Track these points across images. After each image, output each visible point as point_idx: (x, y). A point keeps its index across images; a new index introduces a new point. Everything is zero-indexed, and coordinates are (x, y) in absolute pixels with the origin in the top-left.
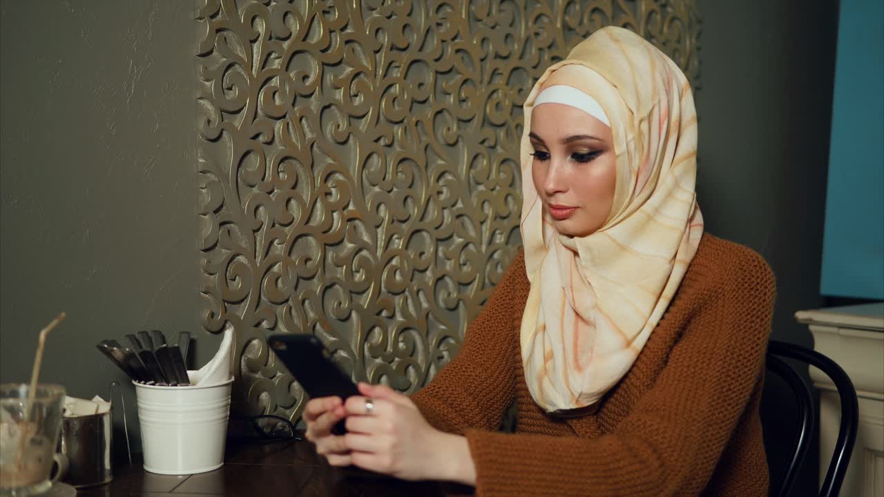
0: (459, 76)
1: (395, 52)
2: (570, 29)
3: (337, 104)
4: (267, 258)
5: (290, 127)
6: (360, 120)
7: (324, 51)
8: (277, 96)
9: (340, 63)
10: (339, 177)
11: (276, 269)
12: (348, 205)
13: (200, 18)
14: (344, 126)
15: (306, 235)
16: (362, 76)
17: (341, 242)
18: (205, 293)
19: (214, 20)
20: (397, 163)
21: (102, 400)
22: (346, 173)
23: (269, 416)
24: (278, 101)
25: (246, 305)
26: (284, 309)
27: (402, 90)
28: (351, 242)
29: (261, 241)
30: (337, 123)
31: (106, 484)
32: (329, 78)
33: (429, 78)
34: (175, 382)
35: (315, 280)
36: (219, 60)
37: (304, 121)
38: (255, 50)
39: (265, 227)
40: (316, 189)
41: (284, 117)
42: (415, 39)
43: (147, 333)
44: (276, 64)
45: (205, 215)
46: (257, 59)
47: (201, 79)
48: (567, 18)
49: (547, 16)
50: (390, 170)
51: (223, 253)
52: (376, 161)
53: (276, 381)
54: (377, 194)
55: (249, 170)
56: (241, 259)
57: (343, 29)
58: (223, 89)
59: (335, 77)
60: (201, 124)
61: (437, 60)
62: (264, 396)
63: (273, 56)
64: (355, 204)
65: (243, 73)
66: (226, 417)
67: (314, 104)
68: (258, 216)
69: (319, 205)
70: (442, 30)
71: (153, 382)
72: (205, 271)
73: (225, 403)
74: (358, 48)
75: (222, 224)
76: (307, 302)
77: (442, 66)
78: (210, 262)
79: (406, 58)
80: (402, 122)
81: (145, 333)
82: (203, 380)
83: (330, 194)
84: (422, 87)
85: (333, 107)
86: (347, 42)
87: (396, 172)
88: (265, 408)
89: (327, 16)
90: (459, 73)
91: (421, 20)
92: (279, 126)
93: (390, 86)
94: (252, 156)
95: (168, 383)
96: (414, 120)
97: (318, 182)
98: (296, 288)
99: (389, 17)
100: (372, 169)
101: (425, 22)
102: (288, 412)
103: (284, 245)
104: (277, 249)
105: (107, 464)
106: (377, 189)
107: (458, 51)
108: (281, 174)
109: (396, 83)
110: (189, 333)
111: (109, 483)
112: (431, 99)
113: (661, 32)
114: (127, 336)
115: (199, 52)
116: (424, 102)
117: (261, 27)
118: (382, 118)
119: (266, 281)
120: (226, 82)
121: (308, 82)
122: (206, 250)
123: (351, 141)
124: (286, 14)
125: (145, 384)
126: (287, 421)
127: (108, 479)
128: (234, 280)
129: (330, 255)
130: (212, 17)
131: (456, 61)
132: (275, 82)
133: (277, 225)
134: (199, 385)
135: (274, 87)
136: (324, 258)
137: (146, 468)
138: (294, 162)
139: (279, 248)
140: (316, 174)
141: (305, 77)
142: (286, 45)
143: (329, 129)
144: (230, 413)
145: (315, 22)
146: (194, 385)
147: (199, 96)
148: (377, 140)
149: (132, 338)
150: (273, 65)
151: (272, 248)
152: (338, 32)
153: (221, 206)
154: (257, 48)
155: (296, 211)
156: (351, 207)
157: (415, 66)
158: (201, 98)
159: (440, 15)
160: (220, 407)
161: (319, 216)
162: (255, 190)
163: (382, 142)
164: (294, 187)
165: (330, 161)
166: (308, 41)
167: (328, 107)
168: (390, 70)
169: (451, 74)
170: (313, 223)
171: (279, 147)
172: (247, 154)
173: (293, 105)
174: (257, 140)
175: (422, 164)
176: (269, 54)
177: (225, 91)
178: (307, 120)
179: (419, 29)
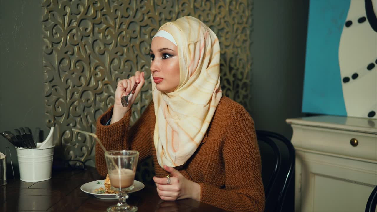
0: (150, 28)
1: (123, 19)
2: (197, 8)
3: (100, 39)
4: (72, 99)
5: (81, 49)
6: (109, 45)
7: (94, 19)
8: (75, 37)
9: (100, 23)
10: (101, 68)
11: (76, 103)
12: (104, 79)
13: (43, 7)
14: (102, 48)
15: (87, 90)
16: (110, 28)
17: (102, 93)
18: (47, 113)
19: (49, 7)
20: (124, 62)
21: (3, 154)
22: (104, 66)
23: (73, 160)
24: (75, 39)
25: (63, 117)
26: (79, 119)
27: (126, 33)
28: (106, 92)
29: (69, 93)
30: (99, 47)
31: (4, 185)
32: (96, 29)
33: (138, 29)
34: (31, 147)
35: (92, 108)
36: (51, 23)
37: (86, 46)
38: (66, 19)
39: (70, 87)
40: (91, 73)
41: (78, 44)
42: (131, 13)
43: (23, 128)
44: (75, 24)
45: (46, 83)
46: (66, 22)
47: (44, 30)
48: (196, 4)
49: (187, 3)
50: (122, 64)
51: (54, 98)
52: (116, 61)
53: (76, 147)
54: (116, 74)
55: (64, 65)
56: (61, 100)
57: (102, 10)
58: (53, 35)
59: (99, 29)
60: (44, 48)
61: (141, 21)
62: (71, 152)
63: (73, 21)
64: (107, 78)
65: (61, 28)
66: (51, 160)
67: (90, 39)
68: (68, 83)
69: (93, 79)
70: (143, 10)
71: (22, 147)
72: (47, 104)
73: (51, 155)
74: (108, 17)
75: (53, 86)
76: (88, 117)
77: (143, 24)
78: (48, 101)
79: (128, 21)
80: (126, 46)
81: (22, 129)
82: (41, 147)
83: (97, 74)
84: (135, 33)
85: (98, 41)
86: (104, 15)
87: (124, 66)
88: (71, 157)
89: (95, 5)
90: (150, 26)
91: (134, 6)
92: (76, 48)
93: (122, 32)
94: (65, 60)
95: (28, 147)
96: (132, 45)
97: (92, 69)
98: (84, 111)
99: (121, 5)
100: (115, 65)
101: (136, 7)
102: (81, 158)
103: (78, 94)
104: (76, 96)
105: (5, 178)
106: (117, 72)
107: (149, 18)
108: (77, 67)
109: (124, 31)
110: (40, 128)
111: (6, 185)
112: (139, 36)
113: (236, 9)
114: (15, 129)
115: (42, 20)
116: (136, 38)
117: (68, 10)
118: (118, 44)
119: (71, 108)
120: (54, 31)
121: (88, 31)
122: (47, 96)
123: (106, 53)
124: (78, 5)
125: (19, 148)
126: (81, 162)
127: (5, 184)
128: (58, 108)
129: (98, 98)
130: (48, 6)
131: (149, 21)
132: (74, 31)
133: (76, 87)
134: (40, 148)
135: (74, 33)
136: (95, 99)
137: (21, 180)
138: (82, 62)
139: (76, 95)
140: (91, 66)
141: (86, 29)
142: (78, 16)
143: (97, 49)
144: (53, 159)
145: (90, 8)
146: (38, 148)
147: (43, 37)
148: (117, 53)
149: (17, 130)
150: (73, 24)
151: (74, 95)
152: (99, 11)
153: (53, 79)
154: (67, 18)
155: (83, 81)
156: (106, 79)
157: (132, 24)
158: (44, 38)
159: (142, 4)
160: (49, 157)
161: (93, 83)
162: (67, 73)
163: (119, 54)
164: (82, 72)
165: (97, 61)
166: (87, 15)
167: (96, 40)
168: (122, 26)
169: (147, 27)
170: (91, 86)
171: (76, 56)
172: (63, 59)
173: (82, 40)
174: (67, 54)
175: (135, 62)
176: (72, 20)
177: (54, 35)
178: (87, 46)
179: (133, 9)
